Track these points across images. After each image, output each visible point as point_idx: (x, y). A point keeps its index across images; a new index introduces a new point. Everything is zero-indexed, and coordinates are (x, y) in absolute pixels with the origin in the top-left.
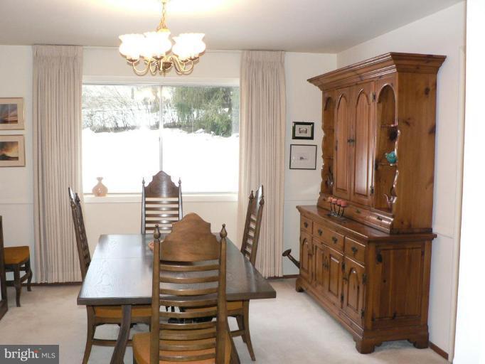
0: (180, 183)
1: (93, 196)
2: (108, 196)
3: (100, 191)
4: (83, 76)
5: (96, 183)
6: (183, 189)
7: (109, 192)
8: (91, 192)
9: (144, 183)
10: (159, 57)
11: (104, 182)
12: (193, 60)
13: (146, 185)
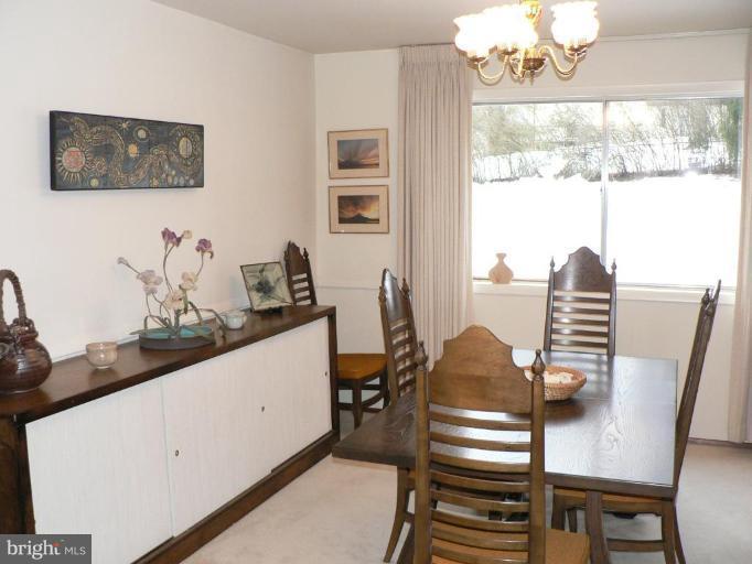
0: (614, 267)
1: (491, 283)
2: (513, 284)
3: (501, 274)
4: (475, 92)
5: (495, 261)
6: (618, 280)
7: (515, 277)
8: (487, 276)
9: (553, 265)
10: (510, 50)
11: (507, 261)
12: (577, 50)
13: (557, 269)
